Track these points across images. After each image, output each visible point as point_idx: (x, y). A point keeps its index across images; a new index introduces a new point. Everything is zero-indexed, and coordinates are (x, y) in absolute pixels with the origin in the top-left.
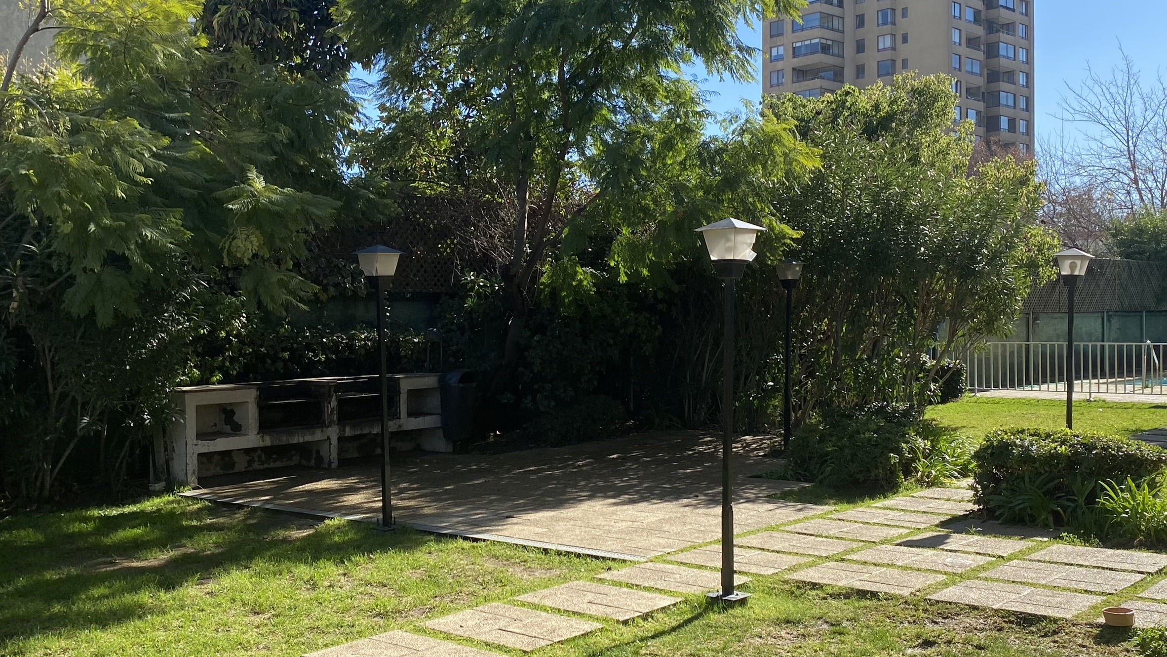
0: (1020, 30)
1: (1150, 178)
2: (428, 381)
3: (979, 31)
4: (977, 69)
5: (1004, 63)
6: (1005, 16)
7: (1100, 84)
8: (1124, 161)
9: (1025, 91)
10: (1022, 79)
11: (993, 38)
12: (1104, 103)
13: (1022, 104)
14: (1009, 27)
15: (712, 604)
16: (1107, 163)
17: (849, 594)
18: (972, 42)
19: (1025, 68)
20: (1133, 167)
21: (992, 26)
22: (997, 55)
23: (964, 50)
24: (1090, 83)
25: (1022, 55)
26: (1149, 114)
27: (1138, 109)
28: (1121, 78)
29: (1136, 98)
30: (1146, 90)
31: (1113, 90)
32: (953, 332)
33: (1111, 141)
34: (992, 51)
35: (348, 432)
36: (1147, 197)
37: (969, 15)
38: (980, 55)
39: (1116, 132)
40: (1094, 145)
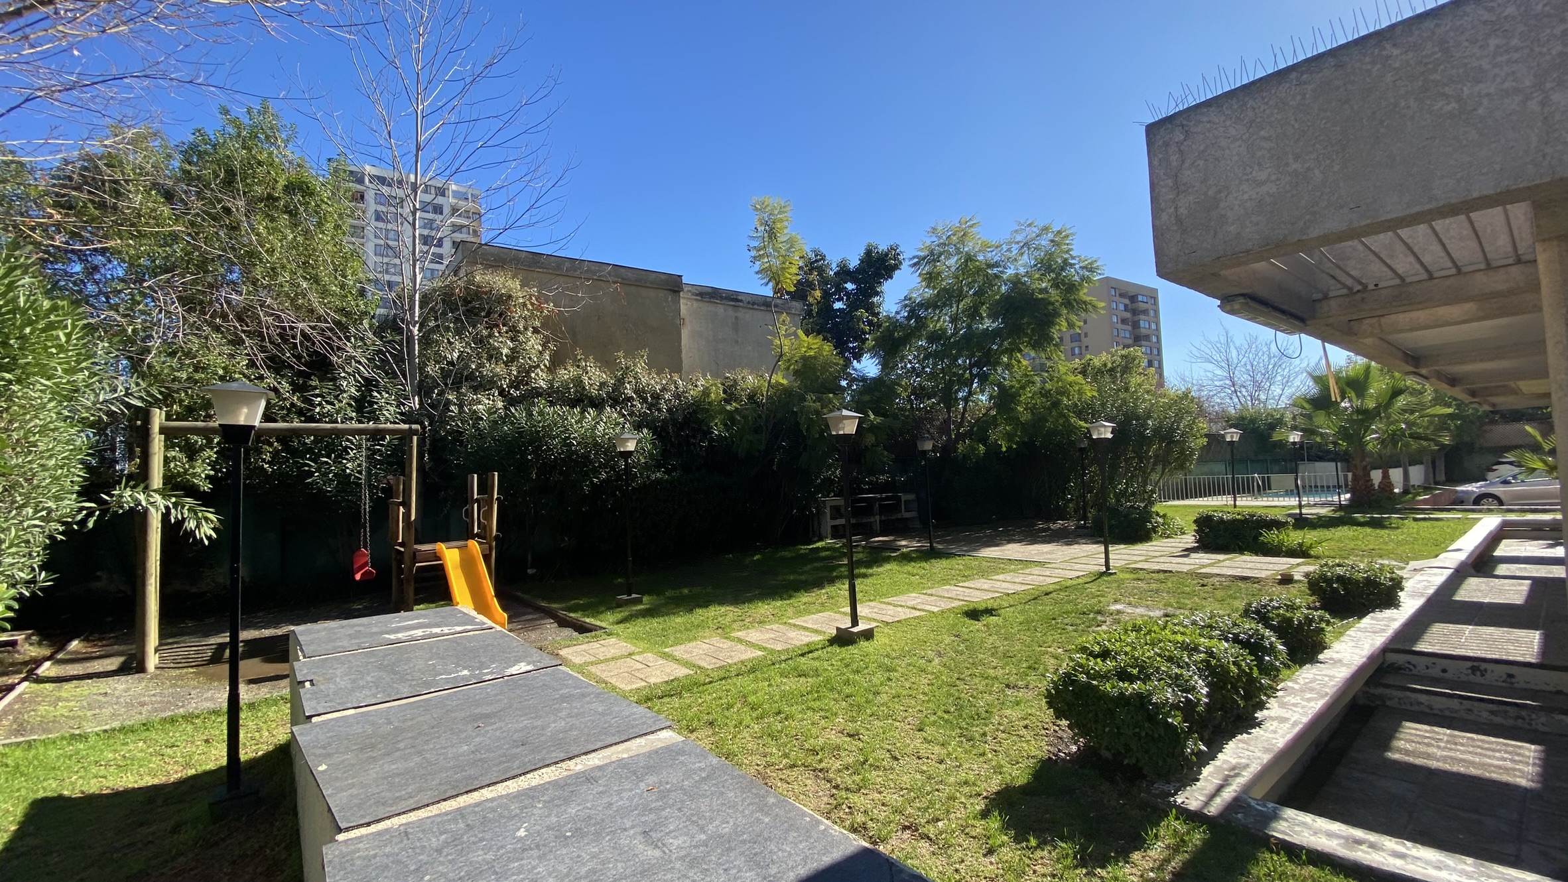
0: (1152, 313)
1: (1243, 390)
2: (911, 497)
3: (1128, 315)
4: (1128, 335)
5: (1143, 331)
6: (1142, 306)
7: (1210, 342)
8: (1228, 382)
9: (1157, 345)
10: (1154, 339)
11: (1136, 318)
12: (1214, 353)
13: (1155, 352)
14: (1145, 312)
15: (1102, 574)
16: (1217, 383)
17: (1159, 571)
18: (1124, 321)
19: (1156, 333)
20: (1234, 385)
21: (1135, 312)
22: (1139, 327)
23: (1120, 326)
24: (1205, 343)
25: (1153, 326)
26: (1241, 357)
27: (1234, 353)
28: (1223, 339)
29: (1232, 348)
30: (1238, 344)
31: (1218, 345)
32: (1164, 470)
33: (1219, 372)
34: (1136, 325)
35: (883, 518)
36: (1243, 400)
37: (1122, 307)
38: (1129, 328)
39: (1222, 367)
40: (1209, 375)
